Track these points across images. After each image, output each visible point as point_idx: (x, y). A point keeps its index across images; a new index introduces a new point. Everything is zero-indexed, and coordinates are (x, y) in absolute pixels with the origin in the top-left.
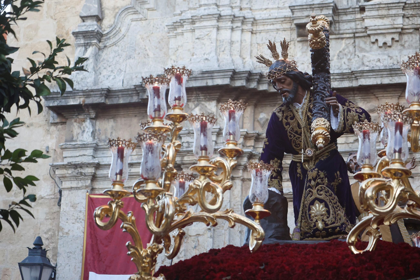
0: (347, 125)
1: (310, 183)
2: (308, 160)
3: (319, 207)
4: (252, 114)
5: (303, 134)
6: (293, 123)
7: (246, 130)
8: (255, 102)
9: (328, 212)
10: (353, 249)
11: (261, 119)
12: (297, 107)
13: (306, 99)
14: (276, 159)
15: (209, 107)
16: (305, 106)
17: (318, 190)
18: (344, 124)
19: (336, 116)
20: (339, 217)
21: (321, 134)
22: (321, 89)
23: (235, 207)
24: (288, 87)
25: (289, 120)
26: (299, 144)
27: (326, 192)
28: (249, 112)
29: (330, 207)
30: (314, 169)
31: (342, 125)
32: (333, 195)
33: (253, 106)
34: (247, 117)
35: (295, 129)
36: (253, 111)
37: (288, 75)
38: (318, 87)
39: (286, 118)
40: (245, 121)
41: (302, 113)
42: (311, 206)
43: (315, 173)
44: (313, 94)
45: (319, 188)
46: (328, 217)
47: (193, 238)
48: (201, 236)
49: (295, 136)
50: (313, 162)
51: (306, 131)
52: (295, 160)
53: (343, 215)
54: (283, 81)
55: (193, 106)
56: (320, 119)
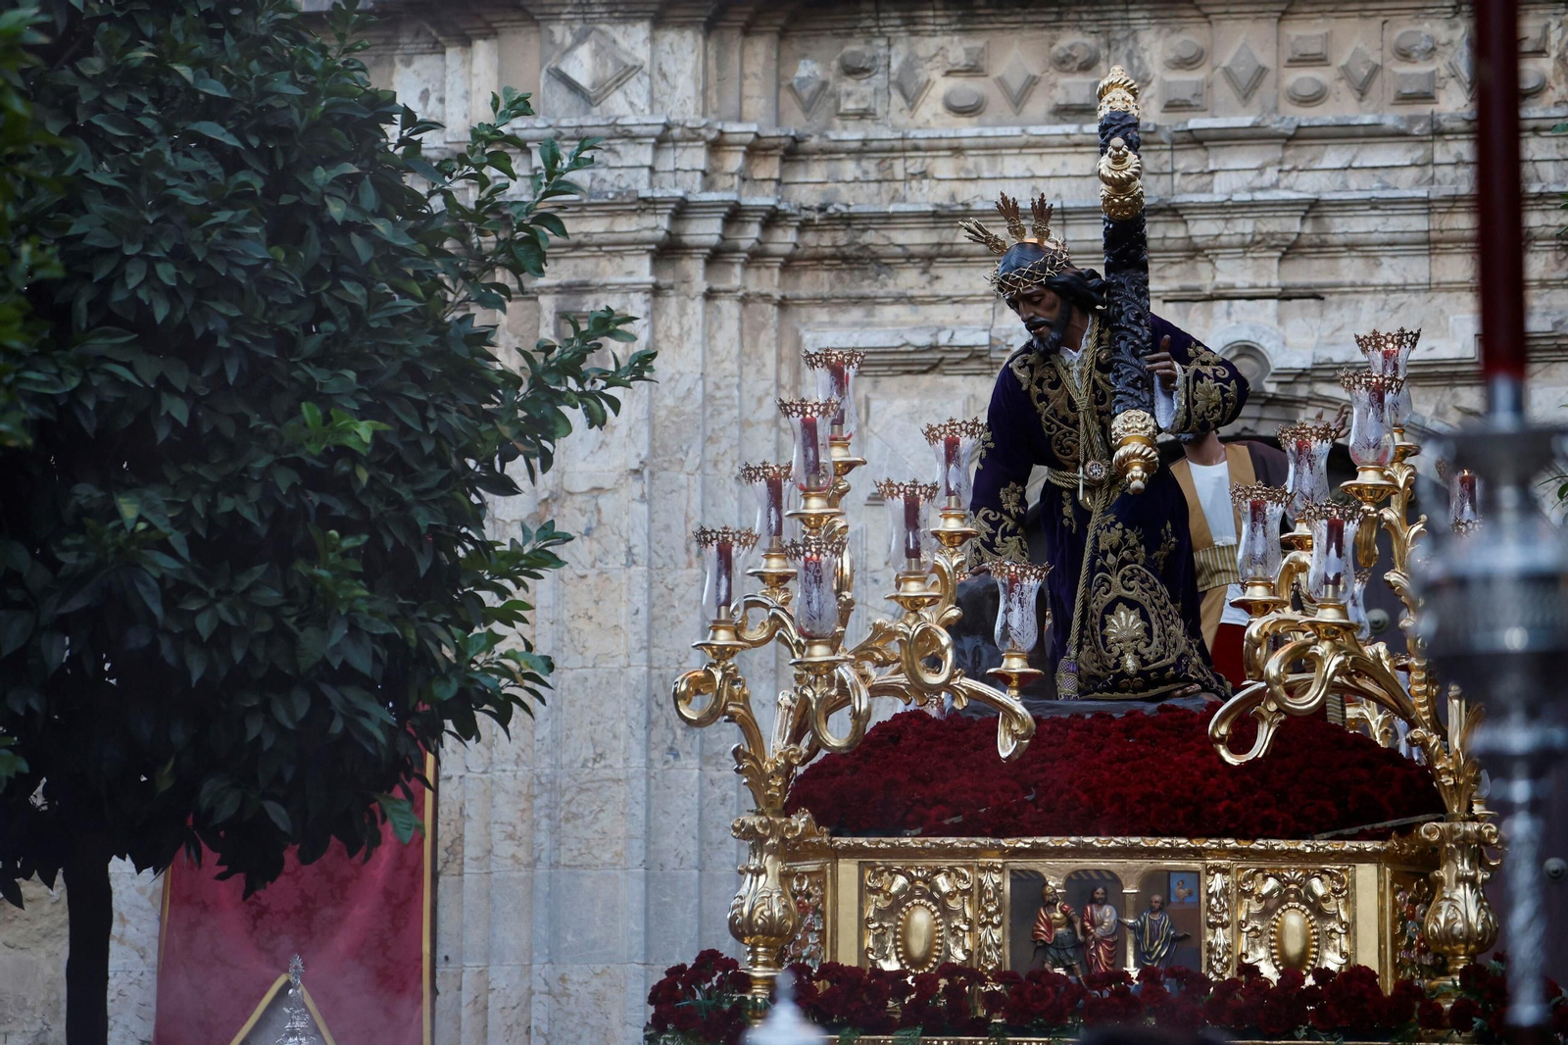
0: (1194, 416)
1: (1105, 559)
2: (1092, 487)
3: (1127, 619)
4: (773, 66)
5: (1082, 425)
6: (1057, 396)
7: (754, 128)
8: (780, 22)
9: (1149, 631)
10: (1224, 753)
11: (802, 80)
12: (1067, 359)
13: (1090, 336)
14: (1012, 485)
15: (624, 43)
16: (1088, 357)
17: (1124, 577)
18: (1188, 413)
19: (1169, 393)
20: (1173, 639)
21: (1139, 456)
22: (1129, 321)
23: (718, 394)
24: (1048, 314)
25: (1047, 390)
26: (1069, 447)
27: (1142, 582)
28: (761, 59)
29: (1153, 617)
30: (1113, 524)
31: (1182, 416)
32: (1159, 587)
33: (775, 37)
34: (755, 75)
35: (1061, 413)
36: (774, 55)
37: (1050, 285)
38: (1122, 313)
39: (1039, 383)
40: (747, 91)
41: (1081, 373)
42: (1107, 616)
43: (1115, 535)
44: (1106, 321)
45: (1128, 573)
46: (1148, 645)
47: (579, 499)
48: (609, 495)
49: (1059, 429)
50: (1106, 493)
51: (1089, 420)
52: (1059, 483)
53: (1180, 632)
54: (1037, 299)
55: (569, 40)
56: (1133, 412)
